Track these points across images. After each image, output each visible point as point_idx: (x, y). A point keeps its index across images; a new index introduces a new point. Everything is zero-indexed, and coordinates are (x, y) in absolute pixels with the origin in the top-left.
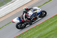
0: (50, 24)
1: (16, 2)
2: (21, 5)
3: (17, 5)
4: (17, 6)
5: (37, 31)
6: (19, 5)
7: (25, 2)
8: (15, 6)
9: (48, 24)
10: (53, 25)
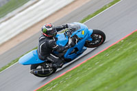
0: (97, 70)
1: (17, 19)
2: (27, 24)
3: (19, 24)
4: (19, 27)
5: (68, 85)
6: (25, 26)
7: (38, 18)
8: (14, 27)
9: (95, 69)
10: (106, 71)
